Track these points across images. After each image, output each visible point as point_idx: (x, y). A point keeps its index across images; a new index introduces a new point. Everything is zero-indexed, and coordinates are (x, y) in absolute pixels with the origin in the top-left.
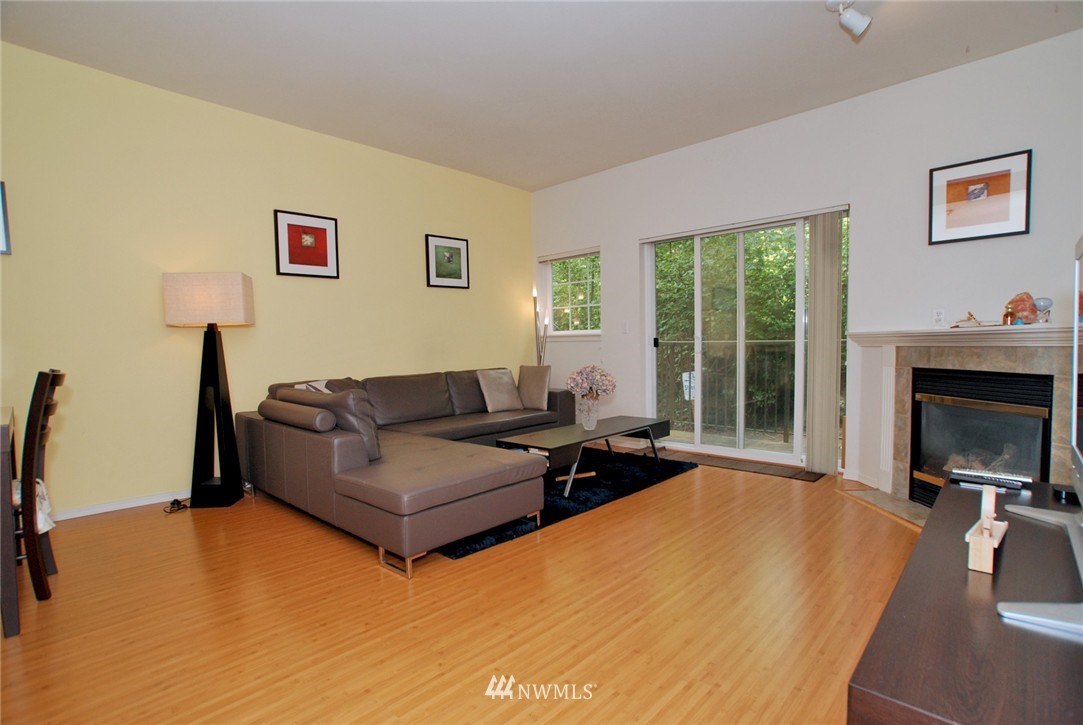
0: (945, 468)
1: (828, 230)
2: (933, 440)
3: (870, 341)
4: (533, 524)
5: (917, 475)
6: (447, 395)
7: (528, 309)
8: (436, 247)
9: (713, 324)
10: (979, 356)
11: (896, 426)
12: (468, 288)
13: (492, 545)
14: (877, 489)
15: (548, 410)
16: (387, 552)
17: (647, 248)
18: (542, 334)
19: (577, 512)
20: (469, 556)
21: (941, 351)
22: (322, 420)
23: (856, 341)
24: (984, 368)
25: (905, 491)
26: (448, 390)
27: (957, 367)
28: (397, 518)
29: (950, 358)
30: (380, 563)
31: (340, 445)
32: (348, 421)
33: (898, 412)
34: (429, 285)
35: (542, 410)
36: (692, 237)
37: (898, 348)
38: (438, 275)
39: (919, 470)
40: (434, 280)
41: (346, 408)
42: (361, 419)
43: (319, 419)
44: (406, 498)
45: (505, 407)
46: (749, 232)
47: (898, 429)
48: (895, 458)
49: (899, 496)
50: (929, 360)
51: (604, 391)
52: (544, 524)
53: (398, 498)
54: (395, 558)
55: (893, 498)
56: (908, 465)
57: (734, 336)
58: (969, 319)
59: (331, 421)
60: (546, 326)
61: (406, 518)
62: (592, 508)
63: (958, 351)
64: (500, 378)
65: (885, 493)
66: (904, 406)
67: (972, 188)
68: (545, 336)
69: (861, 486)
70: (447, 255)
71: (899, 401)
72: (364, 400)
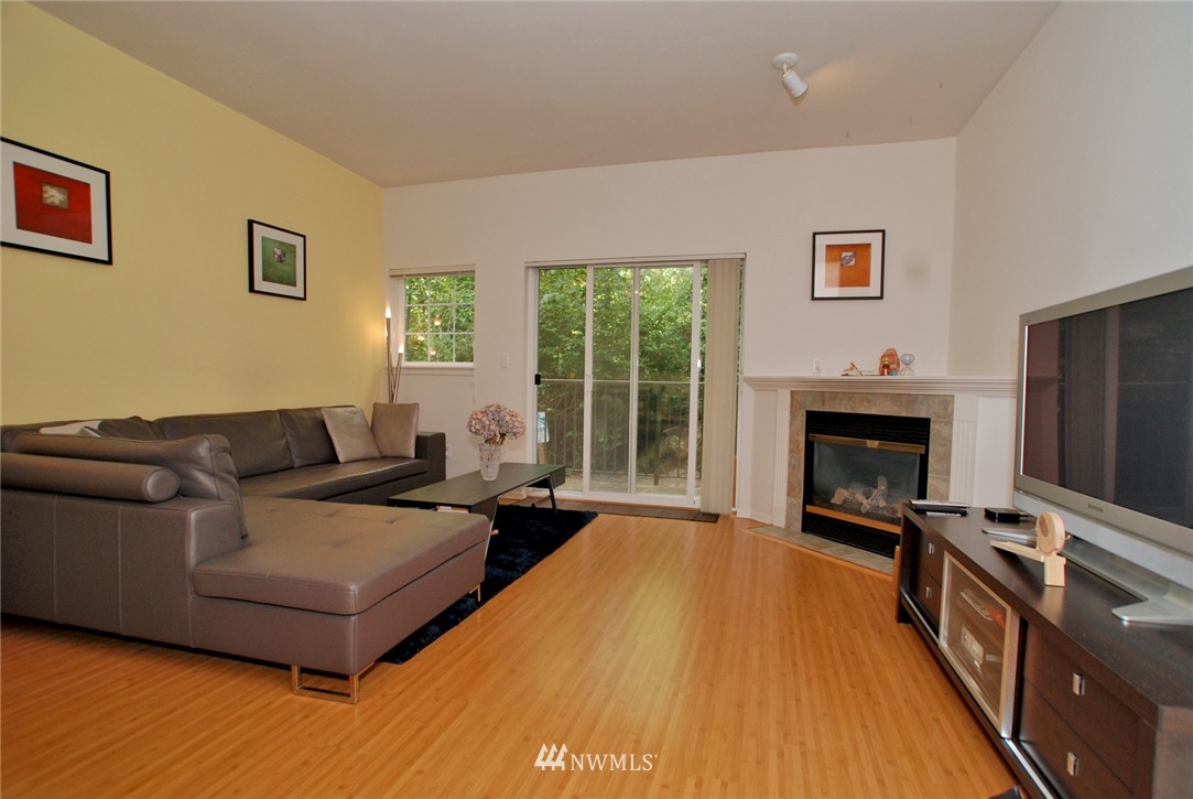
0: (832, 501)
1: (727, 274)
2: (823, 476)
3: (762, 385)
4: (472, 600)
5: (810, 509)
6: (284, 441)
7: (377, 333)
8: (263, 238)
9: (561, 361)
10: (869, 401)
11: (789, 465)
12: (304, 299)
13: (438, 635)
14: (771, 525)
15: (416, 457)
16: (303, 670)
17: (531, 272)
18: (394, 364)
19: (511, 580)
20: (417, 656)
21: (834, 396)
22: (157, 485)
23: (751, 385)
24: (873, 412)
25: (799, 524)
26: (284, 434)
27: (849, 411)
28: (338, 619)
29: (844, 402)
30: (291, 689)
31: (200, 521)
32: (196, 481)
33: (791, 451)
34: (252, 289)
35: (409, 458)
36: (585, 266)
37: (792, 392)
38: (265, 278)
39: (812, 504)
40: (260, 284)
41: (196, 462)
42: (221, 479)
43: (152, 481)
44: (354, 588)
45: (359, 456)
46: (644, 267)
47: (792, 467)
48: (788, 495)
49: (793, 529)
50: (823, 404)
51: (515, 434)
52: (486, 598)
53: (338, 591)
54: (328, 678)
55: (788, 530)
56: (801, 501)
57: (582, 375)
58: (851, 369)
59: (172, 483)
60: (400, 355)
61: (353, 618)
62: (524, 573)
63: (850, 397)
64: (353, 418)
65: (780, 528)
66: (798, 446)
67: (844, 254)
68: (399, 367)
69: (753, 523)
70: (278, 252)
71: (792, 441)
72: (225, 450)
